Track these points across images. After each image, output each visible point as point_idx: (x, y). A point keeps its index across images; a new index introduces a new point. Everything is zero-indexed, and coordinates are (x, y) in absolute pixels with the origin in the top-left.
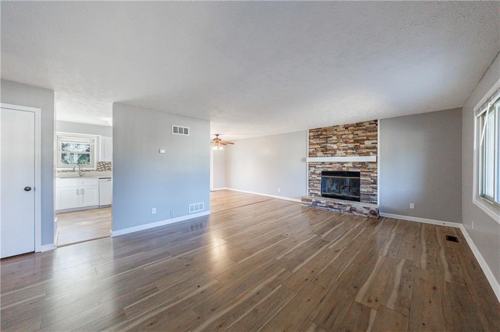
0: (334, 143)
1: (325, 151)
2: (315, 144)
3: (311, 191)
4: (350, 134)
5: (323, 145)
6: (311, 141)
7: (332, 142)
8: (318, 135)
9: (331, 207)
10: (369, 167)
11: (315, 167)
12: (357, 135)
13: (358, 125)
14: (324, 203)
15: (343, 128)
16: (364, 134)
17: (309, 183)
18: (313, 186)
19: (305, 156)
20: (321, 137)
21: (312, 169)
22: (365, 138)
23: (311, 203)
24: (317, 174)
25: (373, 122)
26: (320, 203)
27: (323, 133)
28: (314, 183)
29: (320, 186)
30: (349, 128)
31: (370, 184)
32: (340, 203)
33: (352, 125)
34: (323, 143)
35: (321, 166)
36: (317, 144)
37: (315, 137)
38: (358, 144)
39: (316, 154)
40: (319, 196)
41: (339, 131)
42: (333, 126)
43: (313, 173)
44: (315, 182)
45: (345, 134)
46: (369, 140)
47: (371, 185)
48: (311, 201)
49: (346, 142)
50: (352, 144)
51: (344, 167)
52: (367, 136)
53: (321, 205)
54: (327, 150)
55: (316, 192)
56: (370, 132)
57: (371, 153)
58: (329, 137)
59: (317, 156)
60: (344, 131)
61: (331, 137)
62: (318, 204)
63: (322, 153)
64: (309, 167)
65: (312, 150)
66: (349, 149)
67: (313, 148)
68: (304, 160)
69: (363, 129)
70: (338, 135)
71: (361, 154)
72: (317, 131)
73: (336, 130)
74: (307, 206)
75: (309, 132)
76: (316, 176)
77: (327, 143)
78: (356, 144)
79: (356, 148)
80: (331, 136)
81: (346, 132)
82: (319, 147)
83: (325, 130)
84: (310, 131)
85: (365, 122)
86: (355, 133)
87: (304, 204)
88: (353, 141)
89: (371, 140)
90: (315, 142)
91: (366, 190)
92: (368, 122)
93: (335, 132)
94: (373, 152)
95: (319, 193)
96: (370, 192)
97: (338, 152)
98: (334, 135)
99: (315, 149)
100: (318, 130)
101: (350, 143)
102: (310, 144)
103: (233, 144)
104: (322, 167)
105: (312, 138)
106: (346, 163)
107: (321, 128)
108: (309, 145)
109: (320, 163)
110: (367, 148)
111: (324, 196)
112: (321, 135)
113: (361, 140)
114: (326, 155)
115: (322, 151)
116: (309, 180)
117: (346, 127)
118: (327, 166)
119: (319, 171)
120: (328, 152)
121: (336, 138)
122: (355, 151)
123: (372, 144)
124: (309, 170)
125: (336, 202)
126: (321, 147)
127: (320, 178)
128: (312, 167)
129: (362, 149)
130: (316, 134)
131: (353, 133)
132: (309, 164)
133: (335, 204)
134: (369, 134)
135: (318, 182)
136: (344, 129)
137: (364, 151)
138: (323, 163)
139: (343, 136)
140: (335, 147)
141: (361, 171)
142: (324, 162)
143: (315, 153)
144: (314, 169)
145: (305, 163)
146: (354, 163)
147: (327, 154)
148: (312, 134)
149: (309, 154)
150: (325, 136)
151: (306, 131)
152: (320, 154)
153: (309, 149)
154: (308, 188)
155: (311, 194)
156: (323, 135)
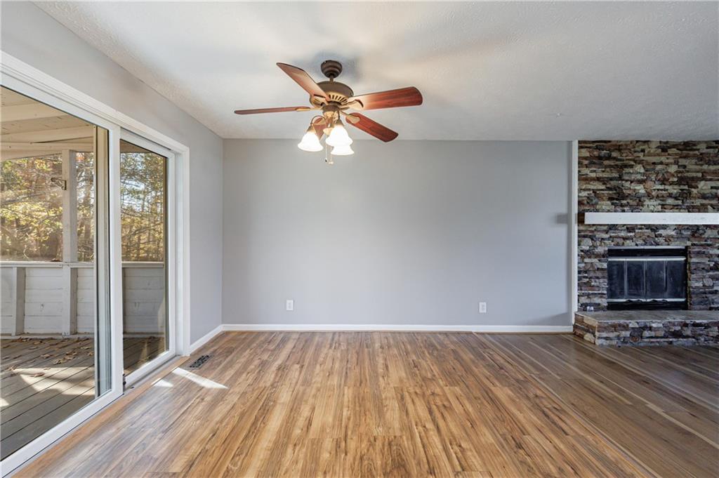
0: (640, 182)
1: (619, 199)
2: (592, 179)
3: (584, 300)
4: (671, 164)
5: (614, 183)
6: (585, 171)
7: (633, 177)
8: (600, 158)
9: (677, 335)
10: (706, 236)
11: (593, 237)
12: (685, 167)
13: (687, 147)
14: (657, 329)
15: (658, 147)
16: (698, 167)
17: (580, 279)
18: (588, 284)
19: (564, 210)
20: (606, 162)
21: (587, 245)
22: (700, 175)
23: (627, 334)
24: (597, 256)
25: (714, 144)
26: (650, 329)
27: (614, 154)
28: (591, 278)
29: (603, 284)
30: (670, 151)
31: (708, 271)
32: (697, 321)
33: (675, 146)
34: (611, 179)
35: (607, 236)
36: (598, 179)
38: (686, 187)
39: (596, 204)
40: (603, 309)
41: (650, 155)
42: (637, 142)
43: (591, 253)
44: (592, 274)
45: (661, 163)
46: (706, 180)
47: (711, 273)
48: (625, 327)
49: (663, 182)
50: (676, 187)
51: (660, 235)
52: (704, 173)
53: (653, 334)
54: (624, 197)
55: (597, 300)
56: (709, 164)
57: (709, 207)
58: (626, 166)
59: (597, 211)
60: (659, 155)
61: (632, 166)
62: (646, 333)
63: (609, 203)
64: (579, 236)
65: (586, 194)
66: (670, 196)
67: (589, 190)
68: (563, 220)
69: (694, 156)
70: (648, 164)
71: (690, 209)
72: (597, 148)
73: (643, 151)
75: (580, 148)
76: (595, 260)
77: (620, 178)
78: (682, 187)
79: (684, 196)
80: (632, 163)
81: (663, 159)
82: (603, 187)
83: (619, 147)
84: (583, 144)
85: (699, 142)
86: (682, 162)
87: (606, 338)
88: (676, 179)
89: (711, 180)
90: (593, 175)
91: (700, 284)
92: (706, 142)
93: (641, 155)
94: (712, 205)
95: (604, 302)
96: (709, 287)
97: (647, 202)
98: (641, 162)
99: (594, 191)
100: (599, 145)
101: (672, 183)
102: (583, 179)
105: (586, 162)
106: (664, 227)
107: (610, 141)
108: (579, 180)
109: (605, 228)
110: (704, 197)
111: (612, 307)
112: (609, 158)
113: (693, 179)
114: (619, 209)
115: (610, 199)
116: (579, 272)
117: (665, 147)
118: (623, 234)
119: (601, 250)
120: (624, 202)
121: (642, 171)
122: (680, 202)
123: (712, 188)
124: (579, 245)
125: (688, 322)
126: (609, 189)
127: (605, 265)
128: (585, 236)
129: (695, 198)
130: (596, 153)
131: (676, 163)
132: (579, 231)
133: (686, 325)
134: (705, 167)
135: (599, 274)
136: (660, 150)
137: (698, 202)
138: (612, 227)
139: (659, 167)
140: (641, 189)
141: (693, 245)
142: (614, 226)
143: (594, 201)
144: (590, 242)
145: (563, 229)
146: (679, 228)
147: (622, 206)
148: (585, 153)
149: (580, 203)
150: (618, 163)
151: (570, 143)
152: (606, 204)
153: (580, 190)
154: (575, 292)
155: (583, 307)
156: (615, 158)
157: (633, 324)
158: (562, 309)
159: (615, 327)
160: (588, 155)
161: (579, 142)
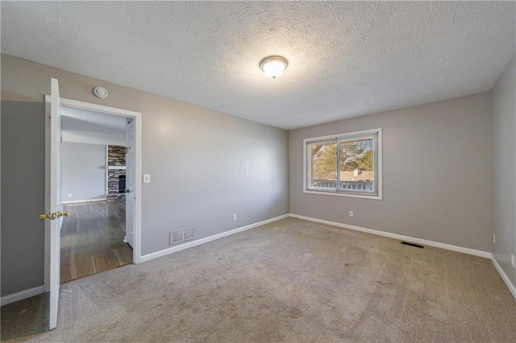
1: (122, 162)
2: (114, 156)
3: (110, 191)
6: (110, 154)
8: (116, 151)
11: (114, 173)
17: (109, 185)
18: (112, 186)
19: (104, 165)
20: (119, 152)
21: (111, 175)
23: (117, 198)
24: (115, 178)
27: (121, 150)
29: (118, 186)
34: (120, 157)
36: (116, 156)
37: (113, 151)
43: (113, 177)
44: (114, 183)
48: (117, 196)
55: (115, 190)
59: (115, 165)
65: (111, 160)
68: (103, 167)
74: (114, 200)
76: (115, 179)
77: (123, 156)
82: (118, 159)
84: (110, 146)
87: (110, 199)
95: (118, 191)
99: (114, 160)
100: (116, 147)
104: (120, 173)
105: (111, 151)
107: (119, 146)
108: (108, 156)
109: (118, 170)
112: (119, 150)
115: (120, 162)
116: (109, 183)
119: (117, 176)
120: (124, 163)
124: (108, 175)
127: (118, 180)
128: (111, 173)
130: (115, 149)
132: (108, 171)
135: (116, 183)
138: (120, 170)
143: (114, 163)
144: (113, 174)
145: (104, 170)
148: (111, 149)
149: (109, 163)
150: (122, 152)
151: (106, 146)
152: (118, 164)
153: (109, 159)
154: (107, 188)
155: (110, 192)
158: (103, 194)
159: (113, 196)
161: (108, 146)
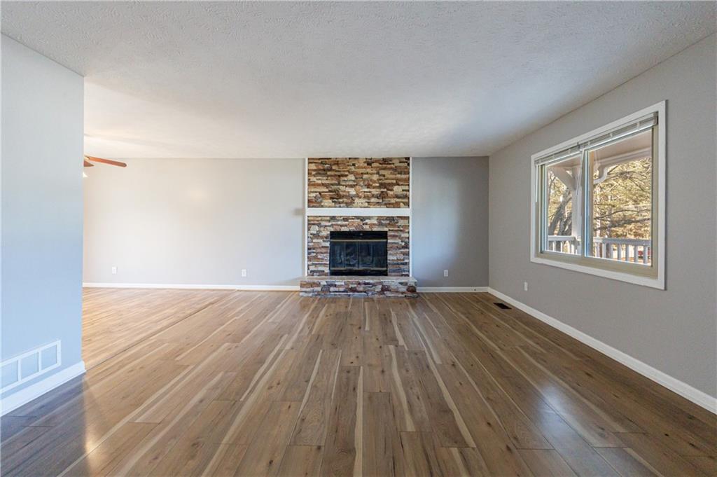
0: (352, 186)
1: (337, 198)
2: (319, 185)
3: (312, 268)
4: (374, 174)
5: (334, 187)
6: (313, 179)
7: (347, 183)
8: (324, 170)
9: (353, 290)
10: (399, 224)
11: (319, 225)
12: (384, 176)
13: (385, 161)
14: (341, 286)
15: (365, 162)
16: (393, 176)
17: (309, 253)
18: (316, 258)
19: (300, 206)
20: (329, 173)
21: (315, 229)
22: (394, 182)
23: (319, 289)
24: (322, 237)
25: (404, 160)
26: (335, 286)
27: (334, 167)
28: (317, 253)
29: (327, 257)
30: (374, 165)
31: (400, 249)
33: (376, 161)
34: (332, 185)
35: (330, 224)
36: (323, 184)
37: (319, 172)
38: (385, 190)
39: (321, 202)
40: (326, 275)
41: (359, 167)
42: (350, 159)
43: (317, 236)
44: (319, 250)
45: (367, 173)
46: (399, 185)
47: (402, 250)
48: (318, 285)
49: (368, 186)
50: (378, 190)
51: (366, 224)
52: (397, 180)
53: (337, 289)
54: (340, 197)
55: (320, 268)
56: (400, 173)
57: (401, 204)
58: (343, 176)
59: (322, 207)
60: (365, 168)
61: (346, 176)
62: (332, 289)
63: (331, 201)
64: (309, 224)
65: (314, 195)
66: (373, 196)
67: (316, 192)
68: (300, 212)
69: (391, 168)
70: (358, 174)
71: (388, 205)
72: (322, 163)
73: (354, 165)
74: (310, 295)
75: (309, 163)
76: (321, 241)
77: (339, 184)
78: (382, 190)
79: (382, 196)
80: (347, 173)
81: (369, 170)
82: (327, 190)
83: (337, 163)
84: (311, 161)
85: (395, 158)
86: (382, 172)
87: (306, 292)
88: (378, 185)
89: (402, 185)
90: (319, 182)
91: (395, 258)
92: (398, 158)
93: (353, 167)
94: (403, 203)
95: (327, 270)
96: (400, 260)
97: (357, 200)
98: (350, 172)
99: (320, 193)
100: (323, 161)
101: (374, 188)
102: (311, 184)
103: (124, 165)
104: (332, 225)
105: (314, 173)
106: (369, 218)
107: (330, 159)
108: (309, 185)
109: (328, 218)
110: (397, 197)
111: (334, 273)
112: (330, 170)
113: (389, 184)
114: (338, 205)
115: (332, 198)
116: (309, 249)
117: (369, 163)
118: (339, 223)
119: (326, 233)
120: (341, 200)
121: (353, 178)
122: (381, 201)
123: (403, 190)
124: (309, 230)
125: (361, 282)
126: (330, 191)
127: (328, 244)
128: (314, 224)
129: (390, 198)
130: (321, 167)
131: (378, 173)
132: (308, 220)
133: (359, 284)
134: (399, 176)
135: (323, 250)
136: (366, 165)
137: (393, 201)
138: (333, 218)
139: (365, 176)
140: (352, 192)
141: (389, 230)
142: (334, 217)
143: (319, 200)
144: (317, 228)
145: (300, 219)
146: (379, 218)
147: (340, 203)
148: (313, 166)
149: (309, 201)
150: (337, 173)
151: (304, 159)
152: (328, 202)
153: (309, 193)
154: (306, 262)
155: (312, 273)
156: (334, 170)
157: (323, 283)
158: (300, 275)
159: (313, 284)
160: (315, 168)
161: (309, 159)
